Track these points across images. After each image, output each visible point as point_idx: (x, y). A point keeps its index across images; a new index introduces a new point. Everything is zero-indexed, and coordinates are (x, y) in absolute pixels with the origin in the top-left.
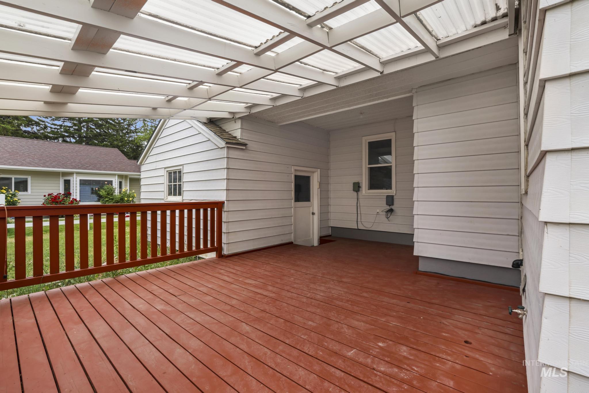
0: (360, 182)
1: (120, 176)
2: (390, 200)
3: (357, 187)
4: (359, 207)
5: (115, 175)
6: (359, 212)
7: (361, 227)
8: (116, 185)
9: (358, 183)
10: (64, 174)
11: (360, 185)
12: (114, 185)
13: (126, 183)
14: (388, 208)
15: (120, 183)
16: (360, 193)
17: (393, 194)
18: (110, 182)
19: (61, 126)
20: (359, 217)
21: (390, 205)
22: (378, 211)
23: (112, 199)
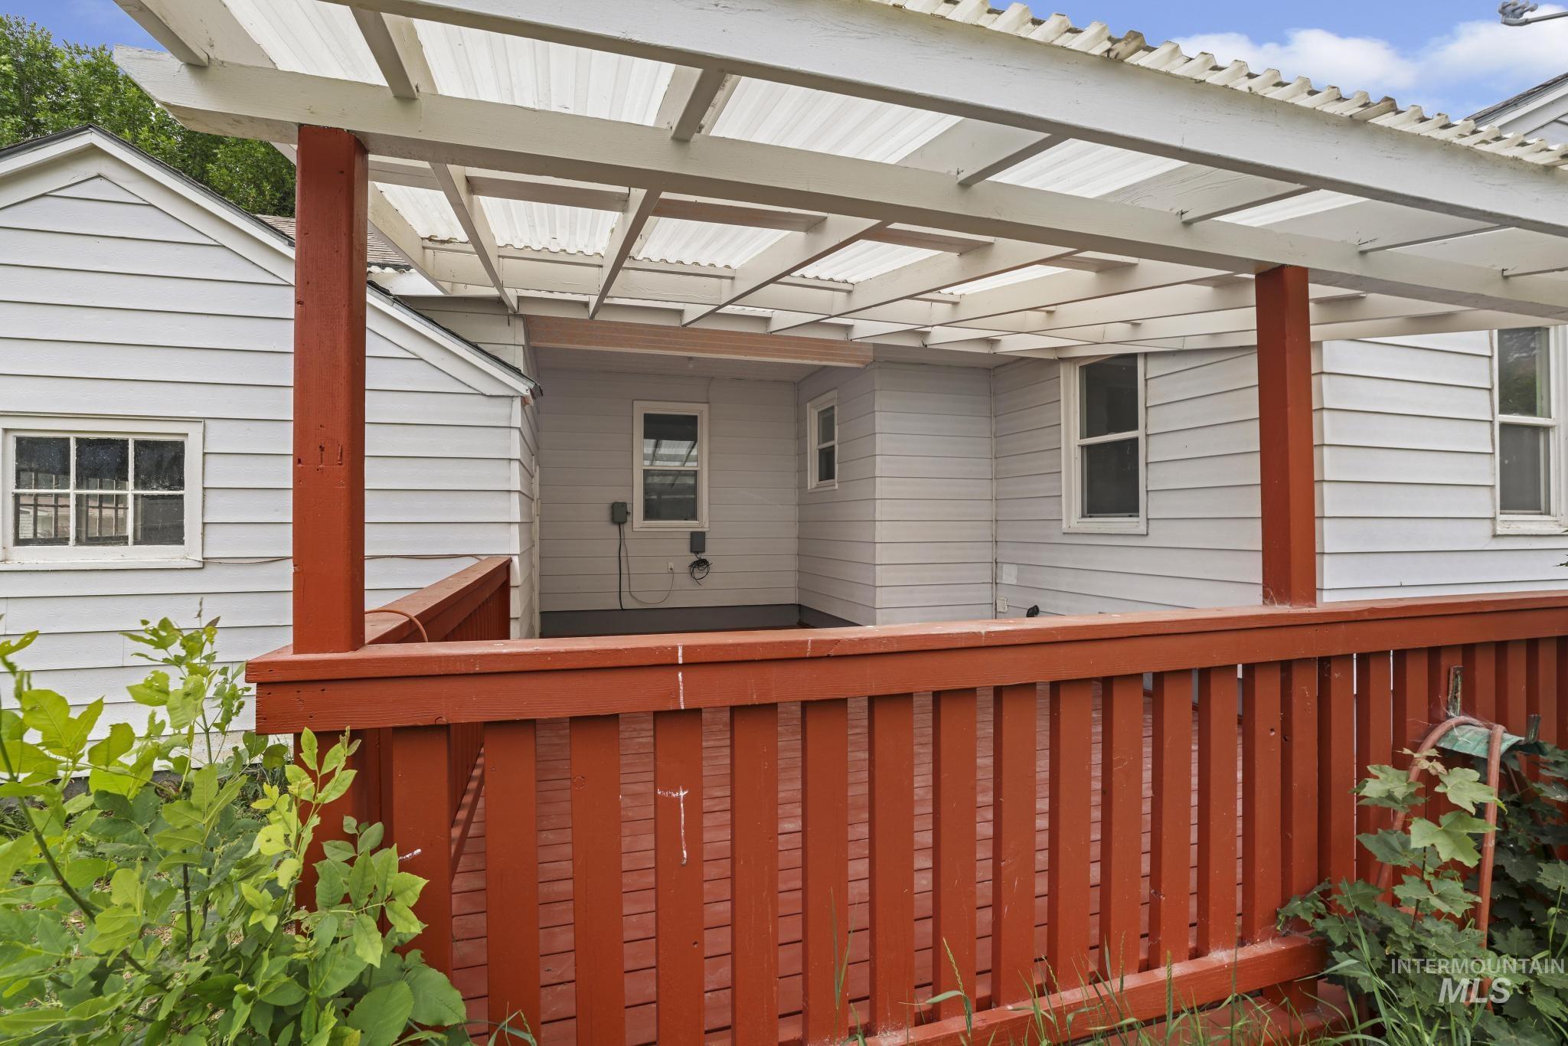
0: (628, 501)
2: (698, 541)
3: (619, 514)
4: (623, 560)
6: (624, 571)
7: (629, 604)
9: (624, 505)
11: (629, 509)
14: (694, 558)
16: (626, 528)
17: (704, 530)
20: (624, 583)
21: (697, 553)
22: (671, 565)
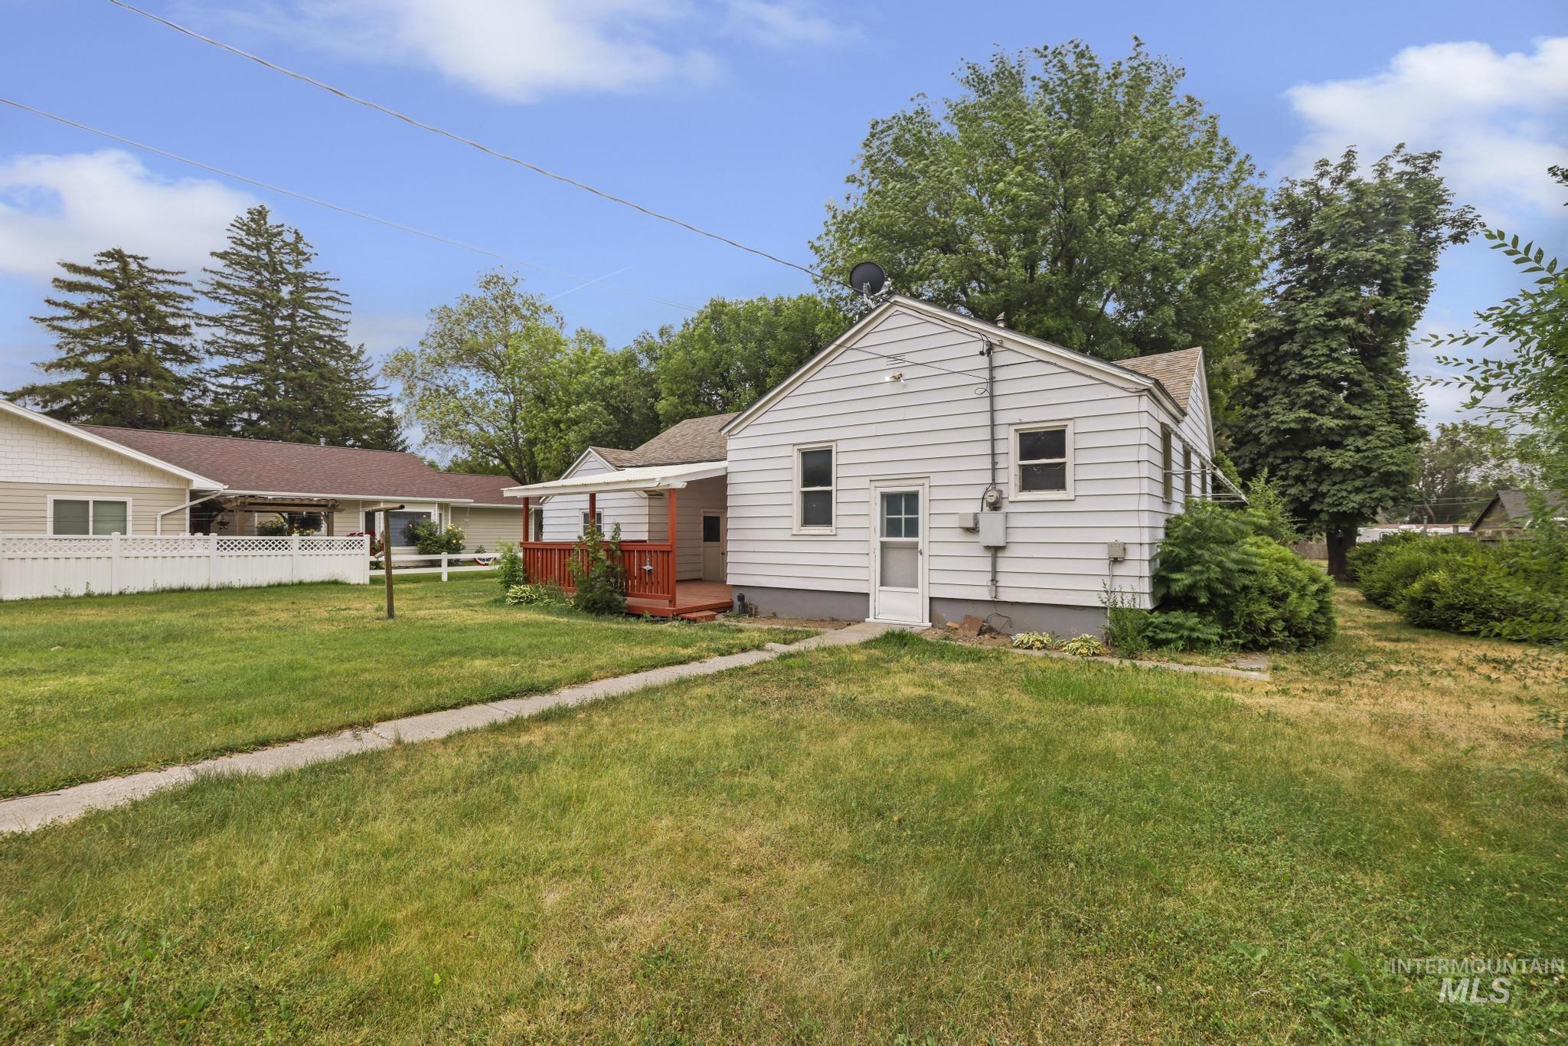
1: (441, 506)
5: (433, 503)
8: (435, 518)
10: (366, 503)
12: (432, 518)
13: (447, 516)
15: (440, 515)
18: (429, 515)
19: (232, 387)
23: (436, 542)
